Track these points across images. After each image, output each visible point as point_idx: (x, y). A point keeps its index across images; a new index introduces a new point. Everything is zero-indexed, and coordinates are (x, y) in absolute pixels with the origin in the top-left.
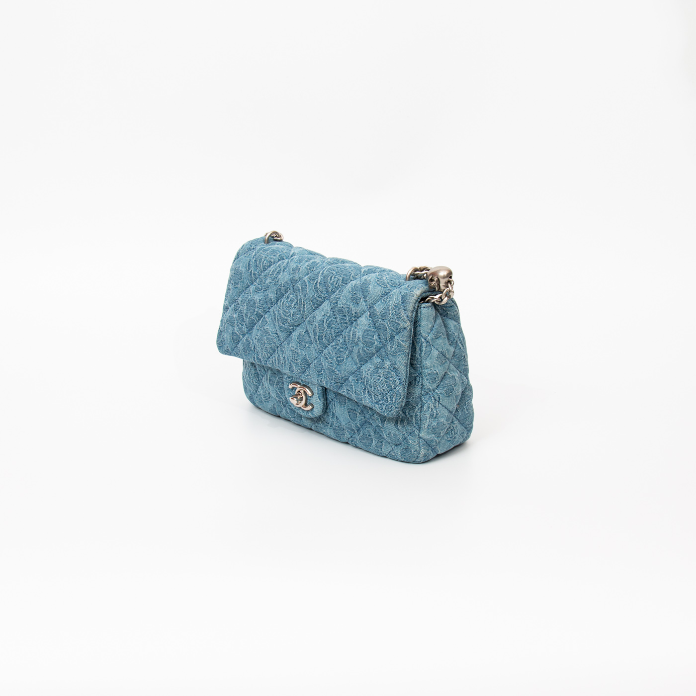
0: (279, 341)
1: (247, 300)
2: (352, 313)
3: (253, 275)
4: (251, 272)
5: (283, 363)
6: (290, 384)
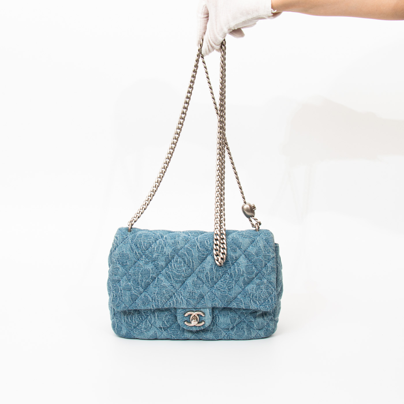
0: (175, 290)
1: (141, 271)
2: (233, 258)
3: (138, 254)
4: (136, 252)
5: (181, 302)
6: (185, 314)
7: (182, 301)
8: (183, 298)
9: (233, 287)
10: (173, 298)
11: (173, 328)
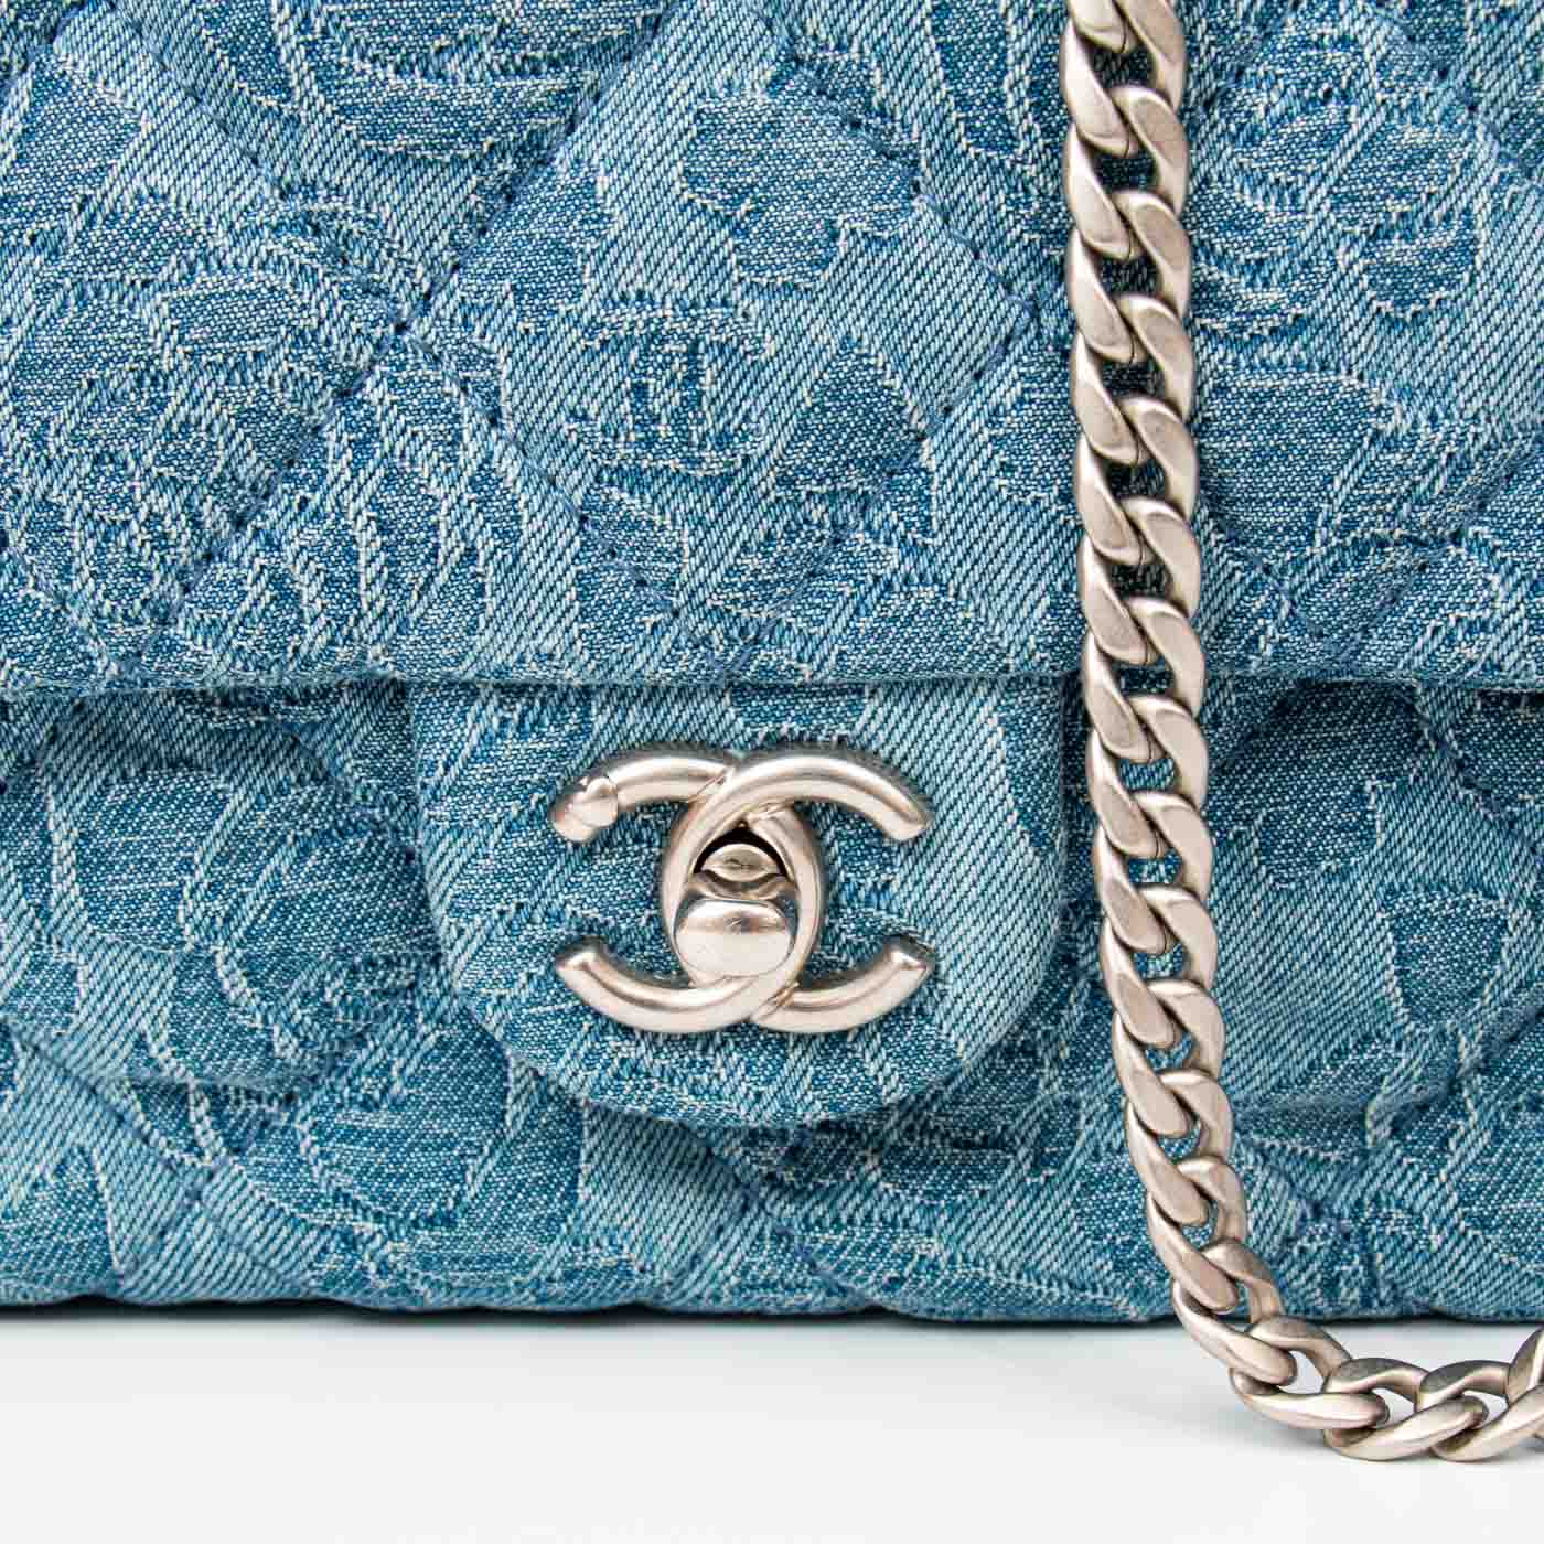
5: (485, 543)
6: (559, 798)
7: (507, 536)
8: (510, 467)
9: (1467, 248)
10: (338, 468)
11: (367, 1105)
